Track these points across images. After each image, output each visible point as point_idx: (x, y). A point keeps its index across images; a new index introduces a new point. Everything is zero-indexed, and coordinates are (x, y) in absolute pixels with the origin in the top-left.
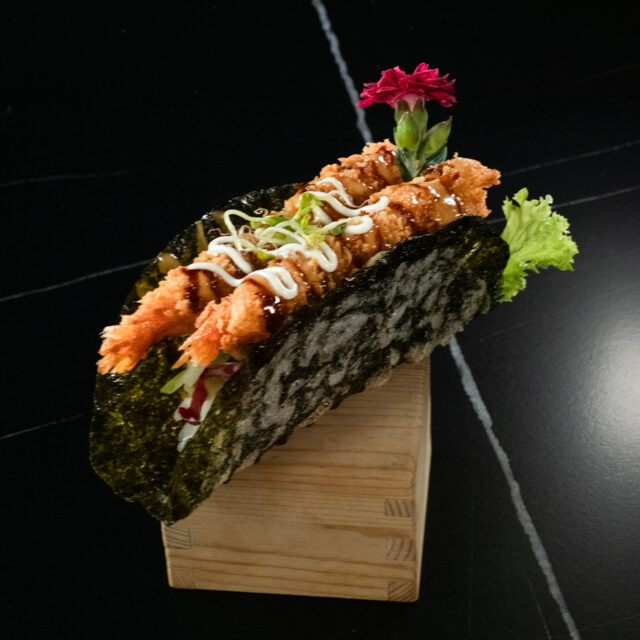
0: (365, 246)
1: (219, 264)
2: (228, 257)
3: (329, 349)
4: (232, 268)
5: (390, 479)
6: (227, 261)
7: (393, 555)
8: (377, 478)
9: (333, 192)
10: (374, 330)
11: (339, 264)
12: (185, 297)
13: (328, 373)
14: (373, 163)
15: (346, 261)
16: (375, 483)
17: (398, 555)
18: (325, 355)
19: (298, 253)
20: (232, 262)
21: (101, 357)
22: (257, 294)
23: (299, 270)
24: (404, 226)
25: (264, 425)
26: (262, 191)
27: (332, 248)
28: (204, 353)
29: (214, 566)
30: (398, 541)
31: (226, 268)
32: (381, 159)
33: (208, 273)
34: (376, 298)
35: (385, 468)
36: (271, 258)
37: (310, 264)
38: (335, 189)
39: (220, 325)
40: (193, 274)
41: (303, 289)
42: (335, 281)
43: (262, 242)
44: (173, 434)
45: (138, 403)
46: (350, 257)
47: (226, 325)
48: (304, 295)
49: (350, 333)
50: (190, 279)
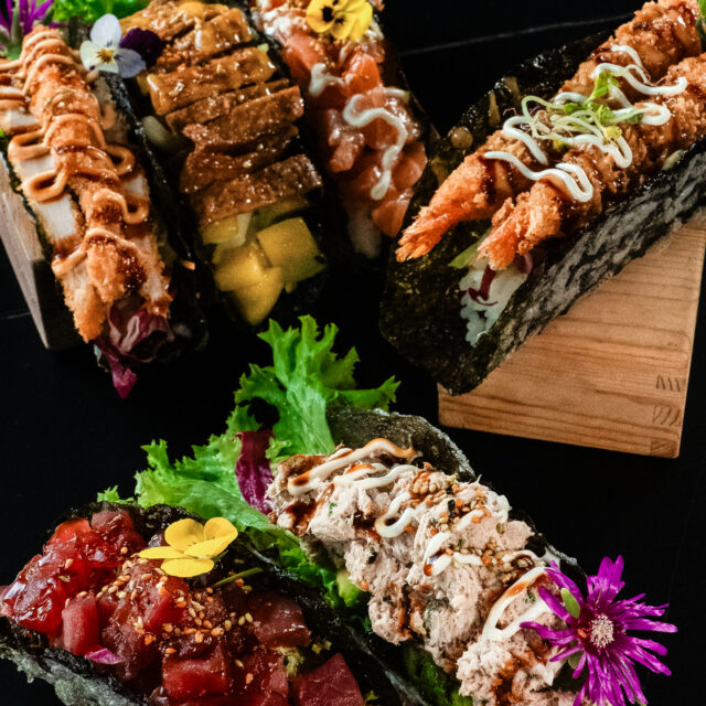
0: (661, 138)
1: (514, 153)
2: (523, 145)
3: (616, 237)
4: (528, 158)
5: (665, 360)
6: (523, 149)
7: (660, 419)
8: (653, 358)
9: (631, 66)
10: (663, 210)
11: (634, 159)
12: (481, 190)
13: (613, 253)
14: (672, 25)
15: (641, 154)
16: (651, 362)
17: (665, 420)
18: (612, 242)
19: (594, 147)
20: (527, 150)
21: (399, 246)
22: (555, 199)
23: (595, 167)
24: (701, 112)
25: (549, 307)
26: (554, 51)
27: (627, 141)
28: (502, 256)
29: (486, 412)
30: (666, 410)
31: (522, 158)
32: (680, 20)
33: (505, 164)
34: (668, 188)
35: (661, 348)
36: (565, 149)
37: (606, 161)
38: (632, 61)
39: (518, 230)
40: (489, 164)
41: (598, 190)
42: (629, 176)
43: (557, 127)
44: (456, 297)
45: (425, 272)
46: (644, 150)
47: (524, 230)
48: (599, 196)
49: (639, 220)
50: (488, 170)
